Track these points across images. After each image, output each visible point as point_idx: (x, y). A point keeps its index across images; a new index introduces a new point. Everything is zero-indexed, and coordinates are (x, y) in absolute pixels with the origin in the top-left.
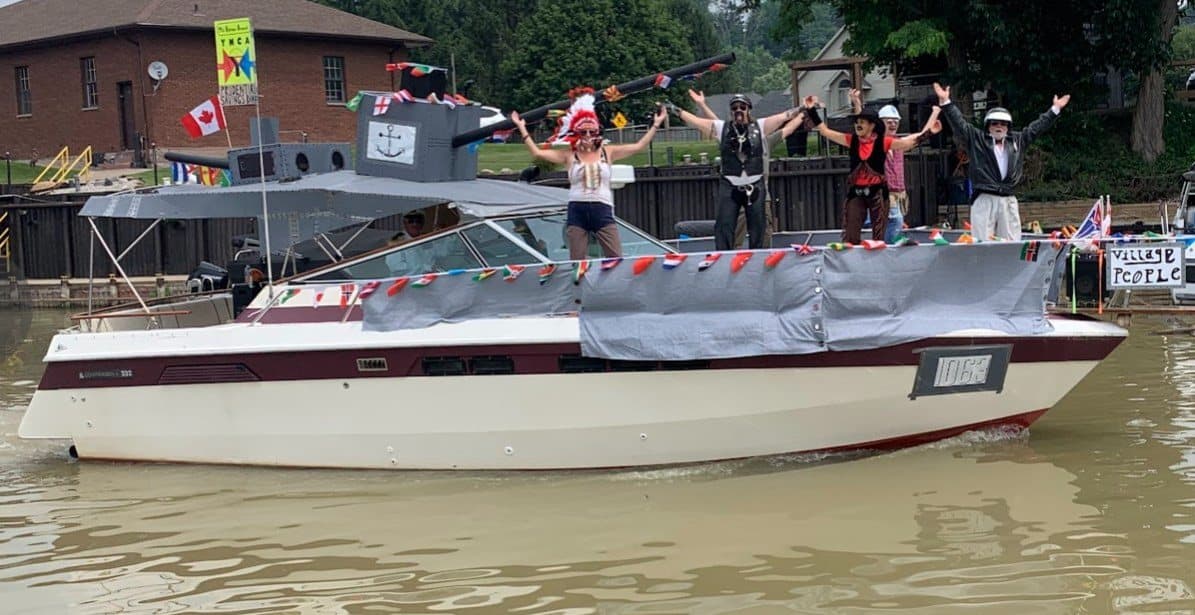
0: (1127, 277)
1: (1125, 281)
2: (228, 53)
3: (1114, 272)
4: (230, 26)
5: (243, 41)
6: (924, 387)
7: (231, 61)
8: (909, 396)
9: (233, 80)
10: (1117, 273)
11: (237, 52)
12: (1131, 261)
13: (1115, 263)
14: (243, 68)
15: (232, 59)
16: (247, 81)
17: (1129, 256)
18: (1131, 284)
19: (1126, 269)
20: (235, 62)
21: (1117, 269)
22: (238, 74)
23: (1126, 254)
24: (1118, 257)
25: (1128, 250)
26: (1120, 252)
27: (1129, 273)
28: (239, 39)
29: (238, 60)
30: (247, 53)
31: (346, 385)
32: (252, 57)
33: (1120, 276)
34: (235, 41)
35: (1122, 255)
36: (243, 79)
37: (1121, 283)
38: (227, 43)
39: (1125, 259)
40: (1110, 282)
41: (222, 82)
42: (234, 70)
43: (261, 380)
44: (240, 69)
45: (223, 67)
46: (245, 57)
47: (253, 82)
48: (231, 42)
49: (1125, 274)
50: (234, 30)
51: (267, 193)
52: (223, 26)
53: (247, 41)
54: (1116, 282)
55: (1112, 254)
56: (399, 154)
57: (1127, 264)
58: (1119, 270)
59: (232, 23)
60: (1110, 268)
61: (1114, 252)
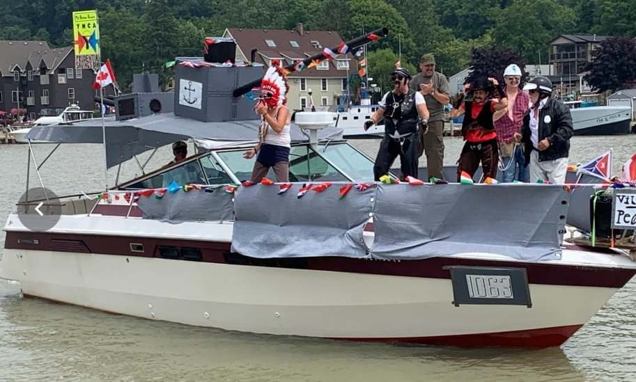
0: (627, 219)
1: (626, 222)
2: (81, 33)
3: (617, 213)
4: (83, 16)
5: (92, 26)
6: (461, 296)
7: (83, 39)
8: (453, 303)
9: (85, 52)
10: (620, 214)
11: (87, 33)
12: (631, 205)
13: (619, 206)
14: (91, 44)
15: (84, 37)
16: (94, 53)
17: (630, 201)
18: (629, 224)
19: (627, 211)
20: (86, 40)
21: (620, 211)
22: (87, 48)
23: (628, 199)
24: (621, 201)
25: (630, 195)
26: (624, 196)
27: (629, 216)
28: (89, 24)
29: (88, 38)
30: (94, 34)
31: (127, 260)
32: (97, 37)
33: (622, 217)
34: (86, 26)
35: (625, 200)
36: (91, 51)
37: (623, 224)
38: (81, 26)
39: (627, 203)
40: (614, 222)
41: (77, 53)
42: (85, 45)
43: (91, 252)
44: (89, 45)
45: (78, 42)
46: (93, 37)
47: (98, 53)
48: (84, 26)
49: (625, 216)
50: (86, 18)
51: (106, 127)
52: (78, 15)
53: (94, 26)
54: (618, 223)
55: (617, 198)
56: (194, 102)
57: (627, 207)
58: (621, 212)
59: (84, 14)
60: (614, 210)
61: (619, 196)
